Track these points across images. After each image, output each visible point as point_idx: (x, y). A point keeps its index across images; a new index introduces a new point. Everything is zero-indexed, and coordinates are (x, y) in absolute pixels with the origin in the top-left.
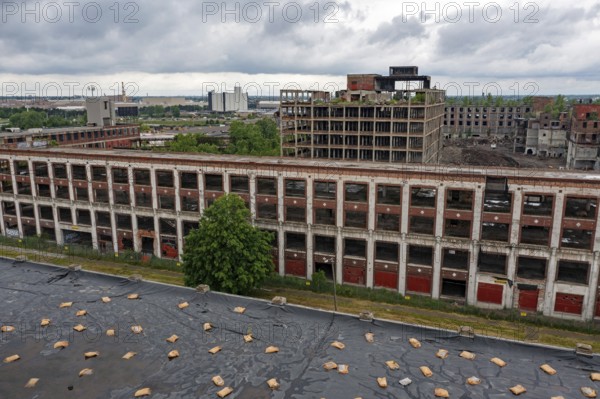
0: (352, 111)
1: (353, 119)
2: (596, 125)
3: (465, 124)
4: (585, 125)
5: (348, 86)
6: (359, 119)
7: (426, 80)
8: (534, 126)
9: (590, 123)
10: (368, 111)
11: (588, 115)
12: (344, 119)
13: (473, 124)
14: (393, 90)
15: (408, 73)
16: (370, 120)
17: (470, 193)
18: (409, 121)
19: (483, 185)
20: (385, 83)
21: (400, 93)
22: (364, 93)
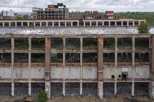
0: (50, 12)
1: (50, 14)
2: (97, 15)
3: (72, 17)
4: (95, 15)
5: (48, 7)
6: (51, 14)
7: (65, 6)
8: (87, 16)
9: (96, 14)
10: (53, 12)
11: (96, 13)
12: (48, 14)
13: (74, 17)
14: (58, 8)
15: (61, 5)
16: (54, 14)
17: (77, 22)
18: (62, 14)
19: (79, 21)
20: (56, 7)
21: (59, 9)
22: (52, 9)
